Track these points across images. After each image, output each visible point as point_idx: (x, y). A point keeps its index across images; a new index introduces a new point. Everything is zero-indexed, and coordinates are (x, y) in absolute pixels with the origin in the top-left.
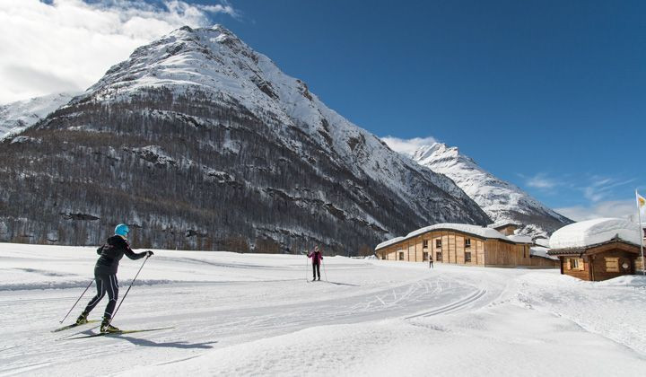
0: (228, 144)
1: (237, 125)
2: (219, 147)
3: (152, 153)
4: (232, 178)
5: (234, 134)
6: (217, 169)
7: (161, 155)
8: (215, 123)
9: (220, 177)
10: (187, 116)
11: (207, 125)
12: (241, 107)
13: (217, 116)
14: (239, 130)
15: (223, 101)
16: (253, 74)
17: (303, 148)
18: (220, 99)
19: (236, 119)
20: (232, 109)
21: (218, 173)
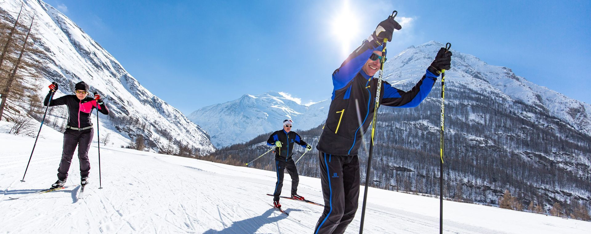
0: (473, 117)
1: (474, 103)
2: (467, 119)
3: (423, 124)
4: (490, 143)
5: (475, 109)
6: (476, 136)
7: (430, 125)
8: (457, 102)
9: (480, 142)
10: (434, 99)
11: (451, 104)
12: (470, 89)
13: (455, 97)
14: (477, 106)
15: (455, 87)
16: (464, 68)
17: (537, 118)
18: (453, 86)
19: (472, 99)
20: (464, 92)
21: (478, 139)
